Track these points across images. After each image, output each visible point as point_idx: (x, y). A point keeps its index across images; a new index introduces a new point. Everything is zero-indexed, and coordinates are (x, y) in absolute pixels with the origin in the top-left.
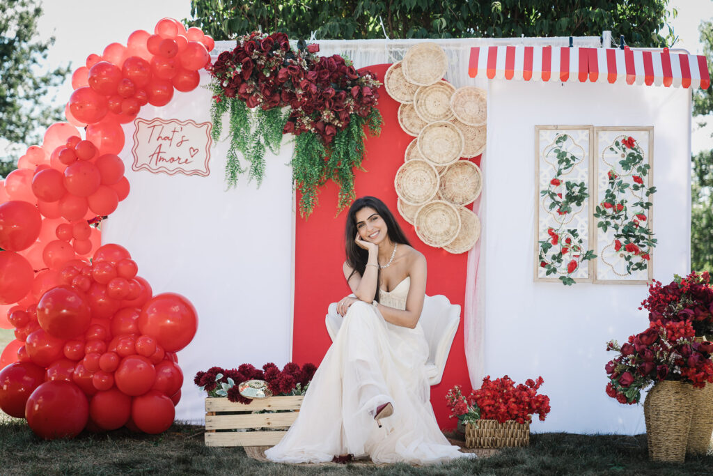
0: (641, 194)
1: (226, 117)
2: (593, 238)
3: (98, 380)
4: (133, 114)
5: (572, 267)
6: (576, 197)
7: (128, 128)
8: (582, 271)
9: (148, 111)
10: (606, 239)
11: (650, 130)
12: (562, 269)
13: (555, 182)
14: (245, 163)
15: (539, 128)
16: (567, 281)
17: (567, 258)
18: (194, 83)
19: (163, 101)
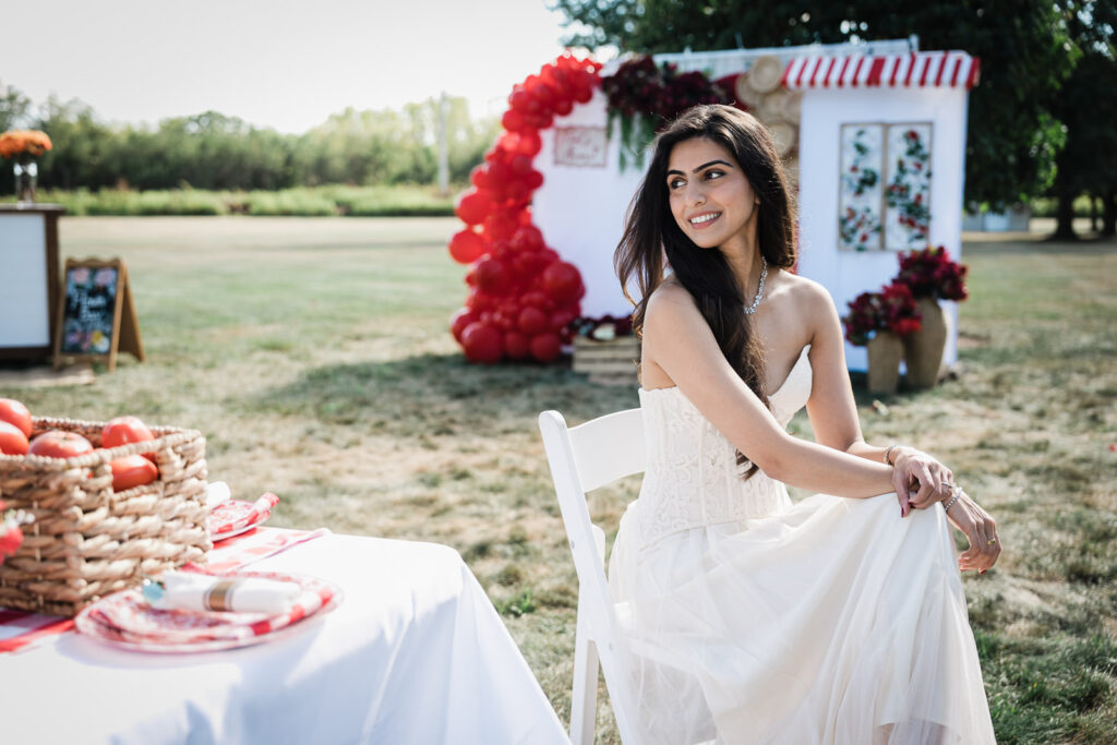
0: (922, 179)
1: (617, 123)
2: (883, 215)
3: (507, 322)
4: (548, 124)
5: (864, 238)
6: (869, 181)
7: (547, 136)
8: (873, 241)
9: (560, 121)
10: (893, 215)
11: (930, 124)
12: (857, 239)
13: (854, 169)
14: (630, 159)
15: (843, 126)
16: (860, 249)
17: (860, 232)
18: (586, 98)
19: (566, 112)
